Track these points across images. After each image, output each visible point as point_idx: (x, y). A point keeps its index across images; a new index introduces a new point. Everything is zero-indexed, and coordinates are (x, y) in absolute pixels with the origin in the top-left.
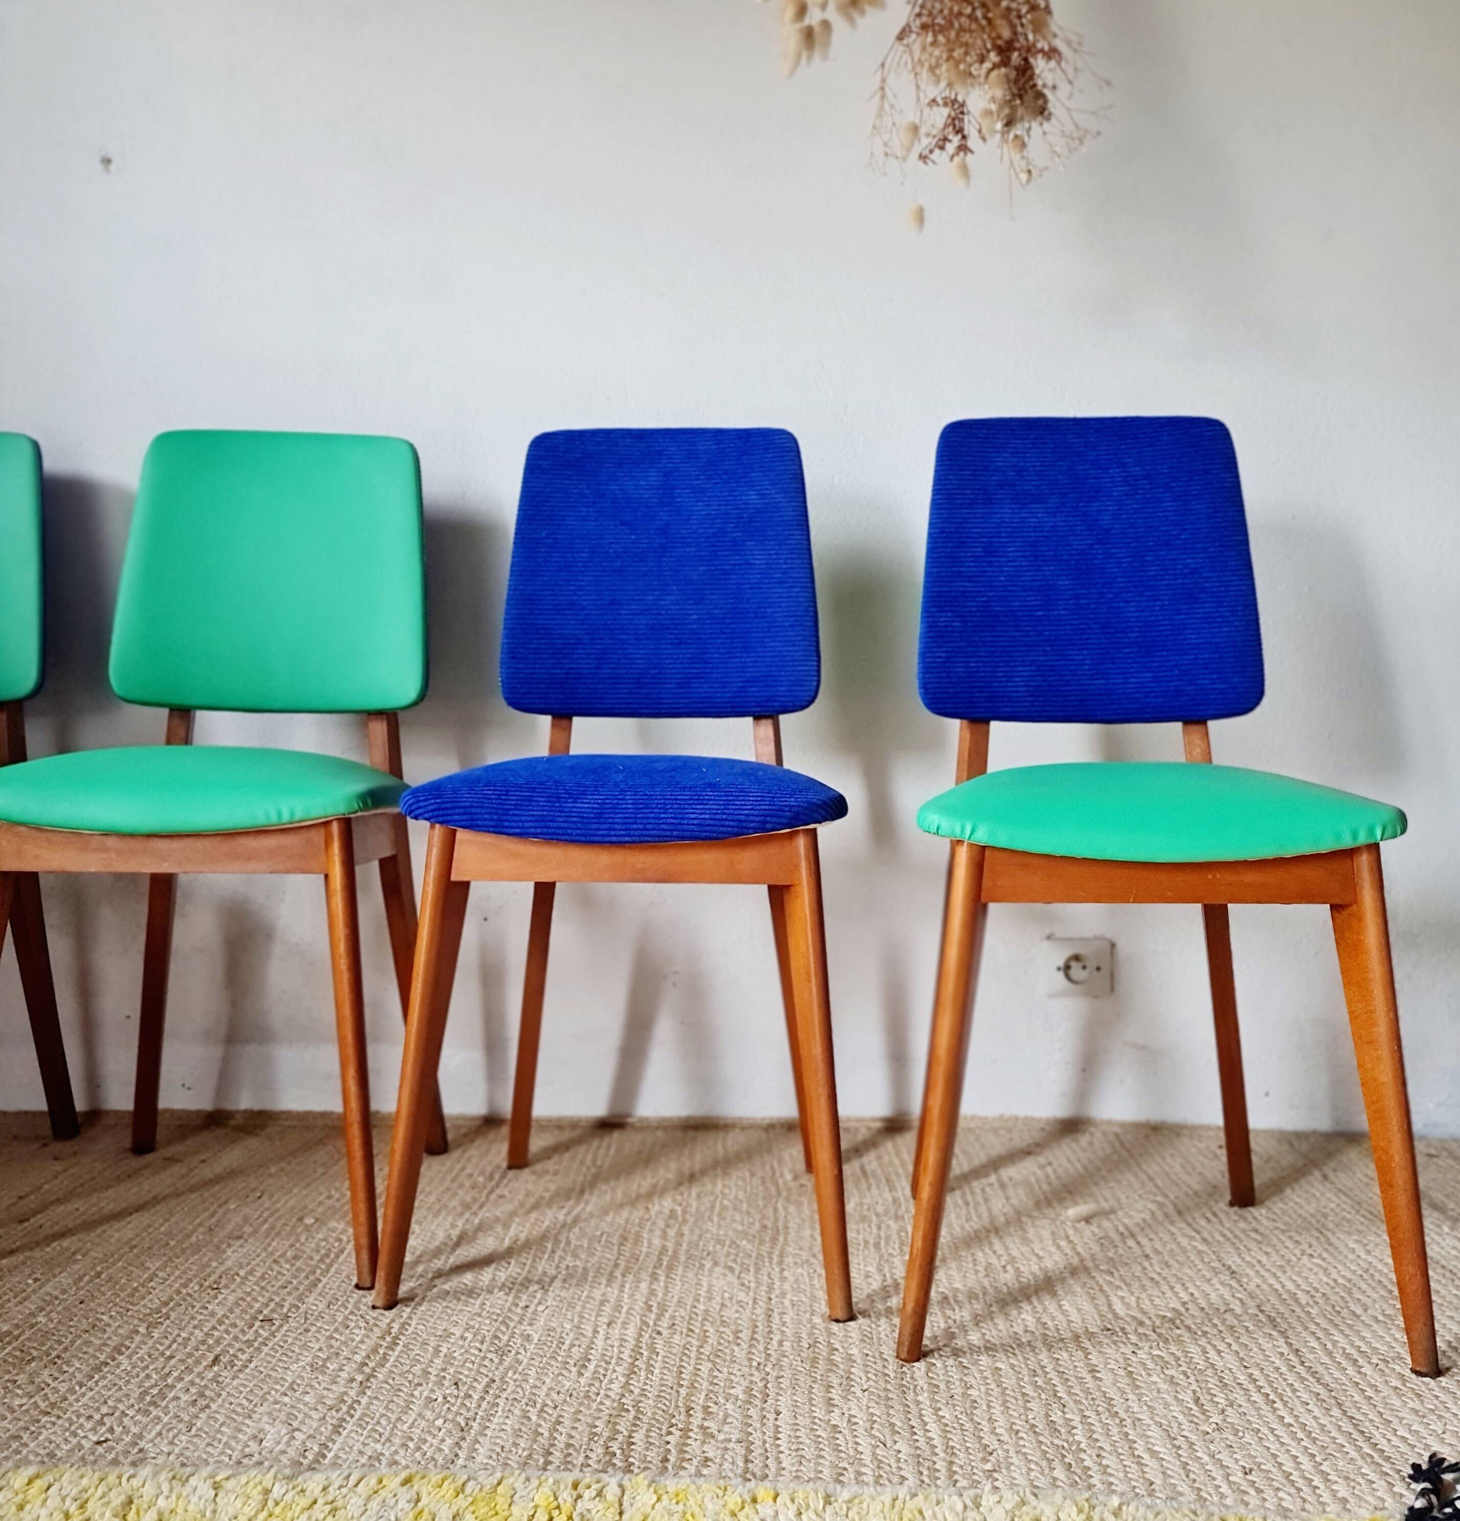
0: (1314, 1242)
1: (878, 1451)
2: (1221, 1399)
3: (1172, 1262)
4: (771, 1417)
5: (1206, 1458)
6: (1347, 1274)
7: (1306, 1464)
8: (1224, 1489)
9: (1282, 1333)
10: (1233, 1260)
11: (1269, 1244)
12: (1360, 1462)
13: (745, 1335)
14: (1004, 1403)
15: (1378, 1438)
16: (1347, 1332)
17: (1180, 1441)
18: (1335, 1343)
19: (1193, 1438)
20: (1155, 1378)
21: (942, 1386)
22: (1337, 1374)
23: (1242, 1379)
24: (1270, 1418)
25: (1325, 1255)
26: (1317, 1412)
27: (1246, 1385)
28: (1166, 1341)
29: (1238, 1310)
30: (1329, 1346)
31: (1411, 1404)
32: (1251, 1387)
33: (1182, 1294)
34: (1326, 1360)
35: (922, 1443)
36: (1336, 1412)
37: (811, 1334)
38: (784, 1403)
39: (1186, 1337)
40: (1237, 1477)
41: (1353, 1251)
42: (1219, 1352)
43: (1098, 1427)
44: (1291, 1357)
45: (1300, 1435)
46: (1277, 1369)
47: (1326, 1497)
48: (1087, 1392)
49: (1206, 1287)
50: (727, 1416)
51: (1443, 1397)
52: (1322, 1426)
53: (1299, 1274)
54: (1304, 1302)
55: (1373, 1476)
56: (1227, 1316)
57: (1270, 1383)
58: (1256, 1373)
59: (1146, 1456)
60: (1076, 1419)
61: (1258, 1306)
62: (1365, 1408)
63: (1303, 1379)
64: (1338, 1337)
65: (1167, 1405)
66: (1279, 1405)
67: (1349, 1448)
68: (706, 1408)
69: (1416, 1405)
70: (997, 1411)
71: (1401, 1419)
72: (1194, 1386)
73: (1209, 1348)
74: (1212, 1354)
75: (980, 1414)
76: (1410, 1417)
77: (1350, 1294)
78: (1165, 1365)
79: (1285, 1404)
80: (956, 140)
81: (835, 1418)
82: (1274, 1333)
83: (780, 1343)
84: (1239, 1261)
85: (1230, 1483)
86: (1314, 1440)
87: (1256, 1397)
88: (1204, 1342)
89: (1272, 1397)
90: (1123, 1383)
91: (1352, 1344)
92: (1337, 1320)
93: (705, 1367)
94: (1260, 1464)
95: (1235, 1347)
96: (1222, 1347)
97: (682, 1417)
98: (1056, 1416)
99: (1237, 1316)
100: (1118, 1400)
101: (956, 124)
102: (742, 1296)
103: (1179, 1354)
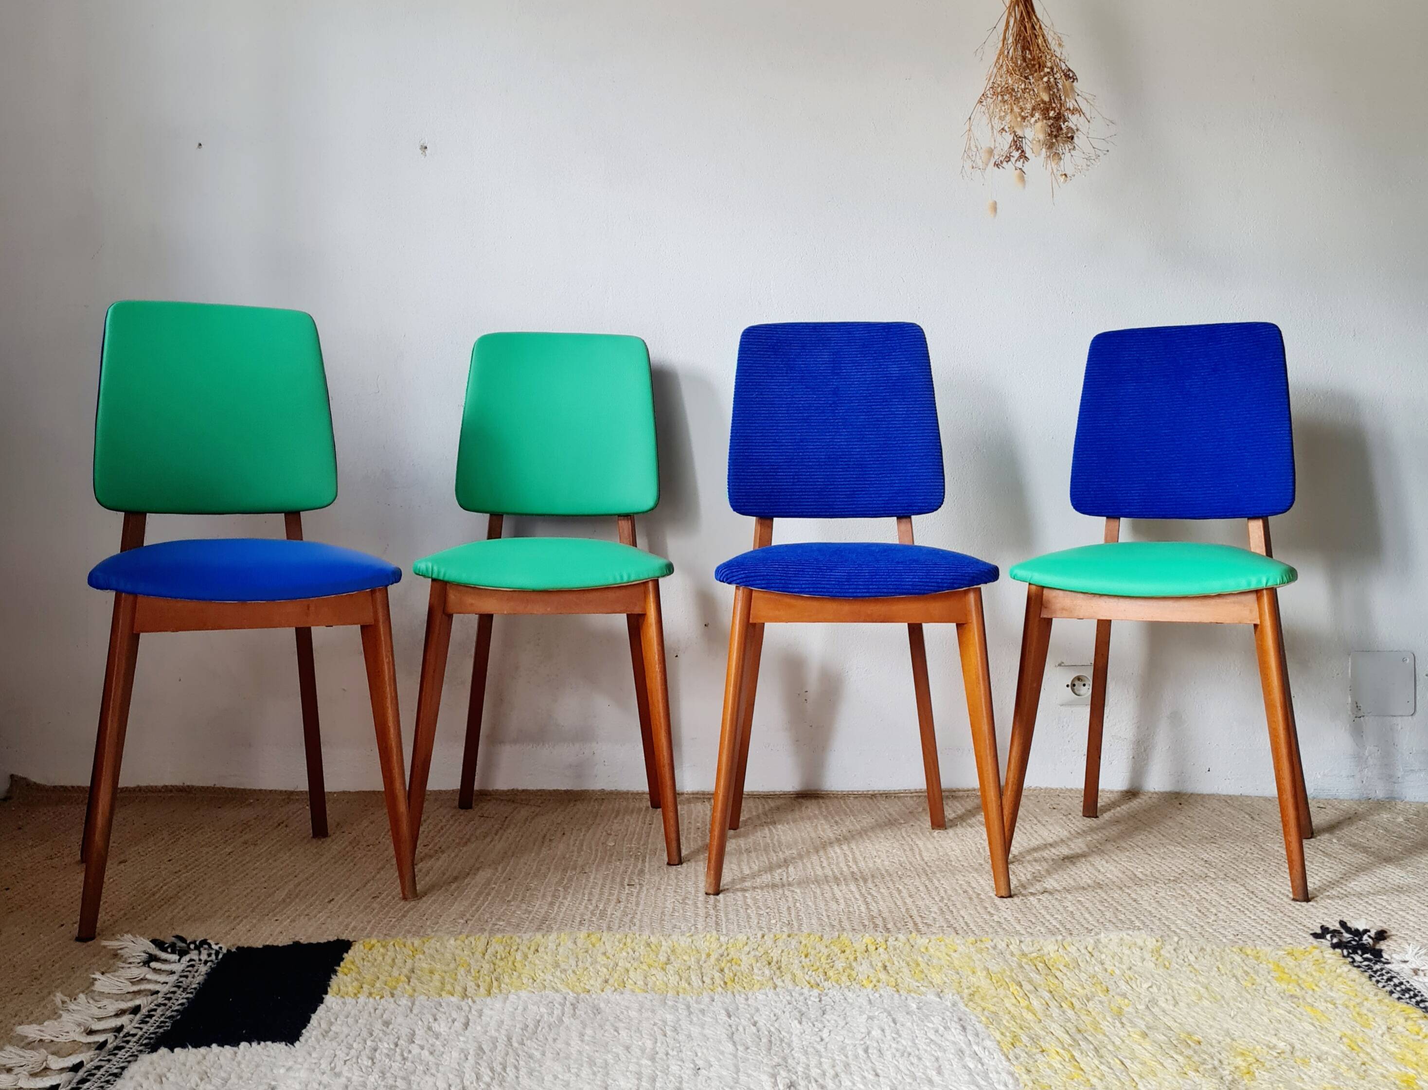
0: (1253, 848)
1: (1028, 930)
2: (1214, 910)
3: (1166, 857)
4: (961, 919)
5: (1211, 931)
6: (1276, 861)
7: (1267, 932)
8: (1224, 940)
9: (1243, 885)
10: (1205, 856)
11: (1225, 848)
12: (1297, 931)
13: (922, 888)
14: (1090, 913)
15: (1305, 923)
16: (1281, 884)
17: (1195, 925)
18: (1274, 889)
19: (1202, 924)
20: (1173, 903)
21: (1050, 907)
22: (1278, 900)
23: (1223, 903)
24: (1243, 917)
25: (1260, 853)
26: (1269, 914)
27: (1226, 905)
28: (1174, 889)
29: (1213, 876)
30: (1271, 890)
31: (1323, 911)
32: (1229, 906)
33: (1176, 870)
34: (1271, 895)
35: (1050, 926)
36: (1280, 914)
37: (961, 888)
38: (962, 913)
39: (1185, 887)
40: (1232, 937)
41: (1278, 851)
42: (1207, 893)
43: (1146, 921)
44: (1251, 895)
45: (1261, 922)
46: (1242, 899)
47: (1280, 943)
48: (1136, 909)
49: (1191, 867)
50: (934, 919)
51: (1340, 908)
52: (1274, 920)
53: (1247, 861)
54: (1252, 873)
55: (1304, 935)
56: (1207, 878)
57: (1240, 905)
58: (1231, 901)
59: (1178, 931)
60: (1133, 919)
61: (1225, 875)
62: (1296, 913)
63: (1259, 903)
64: (1275, 886)
65: (1183, 913)
66: (1247, 912)
67: (1289, 926)
68: (921, 916)
69: (1326, 911)
70: (1087, 915)
71: (1318, 916)
72: (1197, 906)
73: (1200, 892)
74: (1202, 894)
75: (1077, 915)
76: (1321, 916)
77: (1279, 869)
78: (1176, 898)
79: (1251, 912)
80: (1016, 154)
81: (996, 918)
82: (1237, 885)
83: (946, 892)
84: (1208, 856)
85: (1227, 939)
86: (1270, 924)
87: (1232, 909)
88: (1196, 889)
89: (1242, 909)
90: (1155, 905)
91: (1285, 890)
92: (1274, 880)
93: (909, 901)
94: (1242, 933)
95: (1215, 891)
96: (1208, 891)
97: (909, 919)
98: (1122, 917)
99: (1214, 879)
100: (1153, 911)
101: (1017, 143)
102: (909, 873)
103: (1184, 894)
